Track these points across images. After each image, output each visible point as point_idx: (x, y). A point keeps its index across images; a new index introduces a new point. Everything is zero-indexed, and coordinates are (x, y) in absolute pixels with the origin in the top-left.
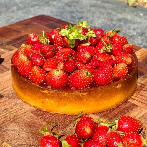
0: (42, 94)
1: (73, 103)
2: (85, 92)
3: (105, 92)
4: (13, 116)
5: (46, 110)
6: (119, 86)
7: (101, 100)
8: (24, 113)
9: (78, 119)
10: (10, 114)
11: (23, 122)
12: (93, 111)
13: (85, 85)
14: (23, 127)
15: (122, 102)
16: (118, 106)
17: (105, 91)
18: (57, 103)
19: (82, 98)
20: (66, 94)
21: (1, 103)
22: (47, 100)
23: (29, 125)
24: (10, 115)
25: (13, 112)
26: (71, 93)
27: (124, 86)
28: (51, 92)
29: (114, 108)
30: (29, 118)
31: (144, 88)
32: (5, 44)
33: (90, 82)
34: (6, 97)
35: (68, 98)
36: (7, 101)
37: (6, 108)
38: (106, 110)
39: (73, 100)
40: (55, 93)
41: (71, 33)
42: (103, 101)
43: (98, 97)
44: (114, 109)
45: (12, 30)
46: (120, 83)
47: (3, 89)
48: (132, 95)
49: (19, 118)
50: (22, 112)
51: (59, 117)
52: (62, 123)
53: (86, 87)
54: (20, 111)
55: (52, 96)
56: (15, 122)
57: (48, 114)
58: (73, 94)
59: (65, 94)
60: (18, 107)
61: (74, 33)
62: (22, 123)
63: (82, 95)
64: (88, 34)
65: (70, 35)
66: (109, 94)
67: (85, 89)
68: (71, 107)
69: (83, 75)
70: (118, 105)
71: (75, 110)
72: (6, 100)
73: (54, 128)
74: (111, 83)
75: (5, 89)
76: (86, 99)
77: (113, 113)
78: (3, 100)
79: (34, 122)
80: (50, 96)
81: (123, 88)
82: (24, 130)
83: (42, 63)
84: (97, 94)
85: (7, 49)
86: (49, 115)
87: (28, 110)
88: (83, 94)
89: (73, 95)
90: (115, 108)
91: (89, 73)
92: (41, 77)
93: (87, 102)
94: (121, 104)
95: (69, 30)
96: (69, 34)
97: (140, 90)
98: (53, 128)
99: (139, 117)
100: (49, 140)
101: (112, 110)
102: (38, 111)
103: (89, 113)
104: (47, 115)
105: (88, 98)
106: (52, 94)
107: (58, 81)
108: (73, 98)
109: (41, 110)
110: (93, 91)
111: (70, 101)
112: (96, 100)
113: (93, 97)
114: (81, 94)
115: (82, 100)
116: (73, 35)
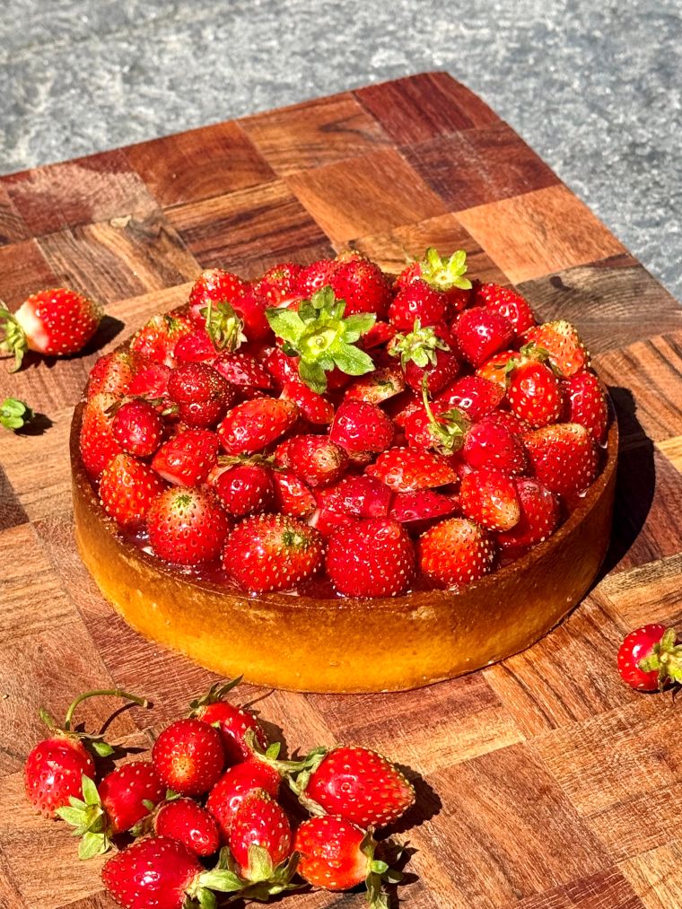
0: (126, 570)
1: (222, 636)
2: (268, 608)
3: (353, 624)
4: (18, 616)
5: (137, 630)
6: (424, 613)
7: (337, 650)
8: (58, 617)
9: (200, 708)
10: (11, 607)
11: (36, 655)
12: (302, 685)
13: (274, 582)
14: (24, 676)
15: (447, 675)
16: (419, 688)
17: (352, 621)
18: (169, 616)
19: (256, 627)
20: (197, 597)
21: (6, 547)
22: (139, 593)
23: (50, 675)
24: (9, 610)
25: (24, 603)
26: (213, 598)
27: (453, 616)
28: (151, 574)
29: (396, 689)
30: (64, 644)
31: (596, 628)
32: (170, 238)
33: (300, 574)
34: (36, 524)
35: (206, 614)
36: (28, 544)
37: (9, 577)
38: (358, 691)
39: (224, 625)
40: (161, 580)
41: (317, 333)
42: (346, 658)
43: (320, 639)
44: (395, 695)
45: (243, 154)
46: (427, 605)
47: (42, 485)
48: (518, 649)
49: (33, 632)
50: (56, 612)
51: (170, 670)
52: (165, 699)
53: (276, 590)
54: (52, 603)
55: (153, 586)
56: (10, 647)
57: (142, 646)
58: (221, 602)
59: (196, 595)
60: (50, 585)
61: (329, 336)
62: (32, 657)
63: (256, 616)
64: (404, 343)
65: (311, 342)
66: (375, 635)
67: (271, 597)
68: (217, 648)
69: (270, 544)
70: (422, 684)
71: (230, 662)
72: (27, 541)
73: (126, 711)
74: (388, 595)
75: (50, 489)
76: (273, 636)
77: (377, 712)
78: (20, 534)
79: (72, 665)
80: (149, 584)
81: (449, 623)
82: (24, 687)
83: (148, 448)
84: (318, 628)
85: (162, 270)
86: (143, 650)
87: (82, 607)
88: (258, 612)
89: (223, 606)
90: (405, 692)
91: (297, 540)
92: (132, 503)
93: (276, 647)
94: (440, 679)
95: (309, 321)
96: (306, 337)
97: (573, 635)
98: (122, 710)
99: (464, 758)
100: (51, 759)
101: (388, 698)
102: (113, 624)
103: (287, 687)
104: (133, 649)
105: (281, 633)
106: (154, 580)
107: (176, 543)
108: (221, 619)
109: (123, 623)
110: (299, 611)
111: (213, 626)
112: (313, 649)
113: (301, 633)
114: (252, 612)
115: (256, 633)
116: (322, 345)
